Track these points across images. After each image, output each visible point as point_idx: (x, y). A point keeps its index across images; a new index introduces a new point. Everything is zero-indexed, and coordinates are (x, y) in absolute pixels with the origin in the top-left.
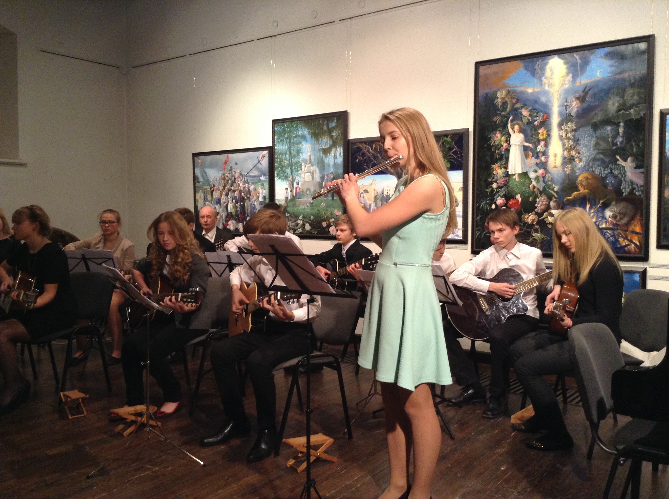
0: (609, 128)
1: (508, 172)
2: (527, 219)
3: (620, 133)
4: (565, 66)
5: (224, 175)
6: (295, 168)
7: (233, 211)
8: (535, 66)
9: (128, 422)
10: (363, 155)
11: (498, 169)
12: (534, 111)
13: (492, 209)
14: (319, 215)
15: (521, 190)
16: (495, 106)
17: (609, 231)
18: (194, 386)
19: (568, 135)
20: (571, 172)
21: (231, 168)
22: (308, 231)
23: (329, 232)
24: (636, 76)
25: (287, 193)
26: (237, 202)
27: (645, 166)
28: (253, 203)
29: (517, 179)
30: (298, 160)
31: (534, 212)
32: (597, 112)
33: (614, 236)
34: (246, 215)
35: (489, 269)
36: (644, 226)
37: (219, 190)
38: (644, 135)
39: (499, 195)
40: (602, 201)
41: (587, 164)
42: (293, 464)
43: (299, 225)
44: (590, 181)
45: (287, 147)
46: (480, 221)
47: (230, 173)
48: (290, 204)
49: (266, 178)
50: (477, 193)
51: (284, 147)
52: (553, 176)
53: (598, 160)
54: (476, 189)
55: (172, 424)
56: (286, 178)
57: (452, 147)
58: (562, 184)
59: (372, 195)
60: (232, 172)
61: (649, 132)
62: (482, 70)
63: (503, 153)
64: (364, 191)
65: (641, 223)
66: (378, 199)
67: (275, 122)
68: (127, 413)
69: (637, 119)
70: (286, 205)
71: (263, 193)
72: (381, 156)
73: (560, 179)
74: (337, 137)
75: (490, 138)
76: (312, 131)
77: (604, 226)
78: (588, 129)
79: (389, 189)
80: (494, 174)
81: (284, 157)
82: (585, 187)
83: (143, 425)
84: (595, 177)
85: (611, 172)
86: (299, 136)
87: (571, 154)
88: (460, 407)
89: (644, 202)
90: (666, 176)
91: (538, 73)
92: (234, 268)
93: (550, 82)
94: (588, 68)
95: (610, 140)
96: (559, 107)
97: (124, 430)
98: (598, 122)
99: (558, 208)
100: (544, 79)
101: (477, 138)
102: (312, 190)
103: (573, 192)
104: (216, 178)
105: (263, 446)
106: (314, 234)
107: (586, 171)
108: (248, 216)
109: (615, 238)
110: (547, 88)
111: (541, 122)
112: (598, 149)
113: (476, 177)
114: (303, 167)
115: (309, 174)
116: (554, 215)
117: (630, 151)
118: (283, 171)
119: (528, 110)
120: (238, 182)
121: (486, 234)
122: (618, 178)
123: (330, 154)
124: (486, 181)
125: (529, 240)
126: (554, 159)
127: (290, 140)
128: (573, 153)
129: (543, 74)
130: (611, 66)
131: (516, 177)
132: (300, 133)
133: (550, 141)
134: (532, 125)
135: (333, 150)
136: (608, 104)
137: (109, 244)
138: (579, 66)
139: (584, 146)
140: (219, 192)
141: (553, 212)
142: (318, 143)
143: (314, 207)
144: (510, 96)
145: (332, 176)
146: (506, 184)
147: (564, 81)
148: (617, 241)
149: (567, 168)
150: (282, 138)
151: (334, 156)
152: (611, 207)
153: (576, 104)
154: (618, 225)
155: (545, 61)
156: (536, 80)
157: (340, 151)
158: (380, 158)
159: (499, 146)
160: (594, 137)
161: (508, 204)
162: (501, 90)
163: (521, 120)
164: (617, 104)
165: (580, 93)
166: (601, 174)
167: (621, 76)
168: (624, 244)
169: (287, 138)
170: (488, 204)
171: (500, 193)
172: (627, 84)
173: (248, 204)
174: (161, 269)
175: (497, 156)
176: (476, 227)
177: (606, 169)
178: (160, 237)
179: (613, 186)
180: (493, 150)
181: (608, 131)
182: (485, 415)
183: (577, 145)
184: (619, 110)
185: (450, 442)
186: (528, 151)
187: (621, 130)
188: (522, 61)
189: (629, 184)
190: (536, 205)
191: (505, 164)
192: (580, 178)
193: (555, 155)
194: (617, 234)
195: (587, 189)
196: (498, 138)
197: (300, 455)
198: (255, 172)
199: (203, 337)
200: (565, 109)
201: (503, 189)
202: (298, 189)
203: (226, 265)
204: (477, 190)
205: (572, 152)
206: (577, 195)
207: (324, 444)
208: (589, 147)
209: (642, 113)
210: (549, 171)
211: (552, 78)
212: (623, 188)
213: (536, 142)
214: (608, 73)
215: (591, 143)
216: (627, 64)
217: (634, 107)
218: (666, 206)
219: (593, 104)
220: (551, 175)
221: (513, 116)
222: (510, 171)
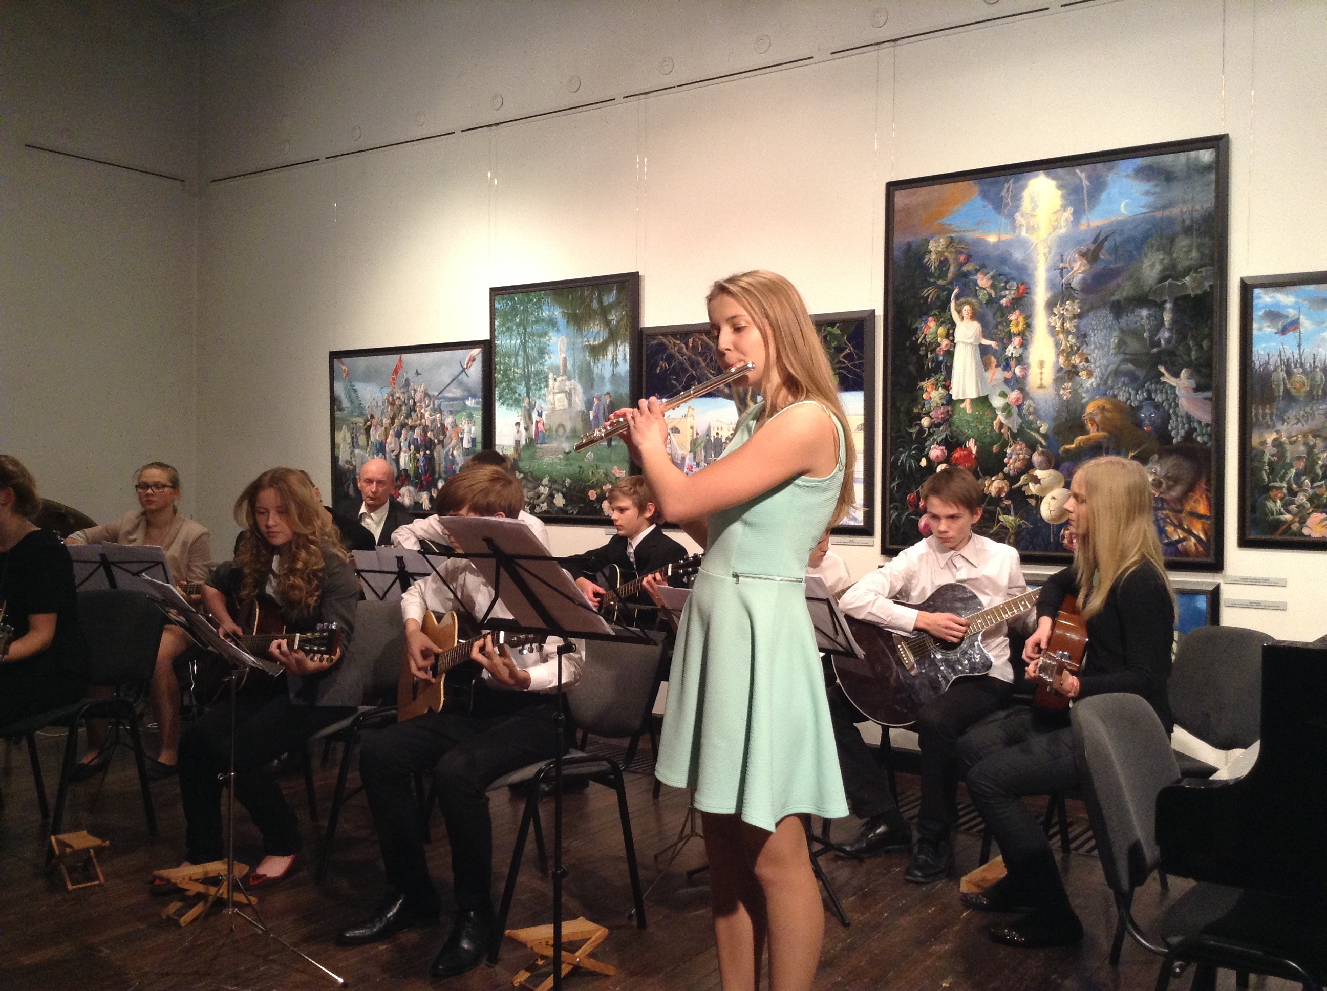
0: (1145, 313)
1: (951, 396)
2: (989, 487)
3: (1166, 323)
4: (1059, 193)
5: (392, 396)
6: (534, 384)
7: (410, 467)
8: (1001, 192)
9: (189, 897)
10: (670, 358)
11: (932, 390)
12: (1000, 279)
13: (920, 467)
14: (583, 476)
15: (976, 431)
16: (926, 268)
18: (325, 823)
19: (1065, 324)
20: (1072, 397)
21: (407, 383)
22: (559, 508)
23: (601, 509)
24: (1194, 213)
25: (518, 432)
26: (417, 450)
27: (1214, 386)
28: (450, 452)
29: (969, 410)
30: (541, 367)
31: (1001, 475)
34: (436, 476)
35: (915, 588)
36: (1213, 501)
37: (382, 426)
38: (1211, 329)
39: (934, 440)
40: (1132, 454)
41: (1102, 383)
42: (527, 980)
43: (543, 496)
44: (1108, 414)
45: (519, 341)
46: (898, 491)
47: (404, 393)
48: (523, 455)
49: (477, 403)
50: (891, 437)
51: (513, 342)
52: (1038, 404)
53: (1125, 374)
54: (889, 427)
55: (279, 900)
56: (517, 402)
57: (843, 345)
58: (1055, 419)
59: (686, 437)
60: (408, 391)
61: (1221, 321)
62: (900, 197)
63: (941, 358)
64: (672, 429)
65: (1207, 496)
66: (700, 445)
67: (496, 292)
68: (187, 878)
69: (1197, 296)
70: (516, 456)
71: (470, 432)
72: (705, 360)
73: (1051, 409)
74: (618, 322)
75: (917, 329)
76: (570, 312)
78: (1104, 314)
79: (720, 425)
80: (924, 399)
81: (513, 361)
82: (1100, 426)
83: (220, 903)
84: (1118, 407)
85: (1150, 398)
86: (543, 320)
87: (1073, 362)
88: (861, 860)
89: (1213, 456)
90: (1254, 406)
91: (1007, 204)
92: (411, 581)
93: (1031, 223)
94: (1103, 196)
95: (1146, 335)
96: (1048, 270)
97: (181, 913)
98: (1123, 302)
99: (1048, 465)
100: (1018, 217)
101: (890, 329)
102: (569, 426)
103: (1076, 436)
104: (377, 403)
105: (466, 945)
106: (572, 514)
107: (1101, 395)
108: (440, 477)
110: (1024, 233)
111: (1013, 299)
112: (1125, 354)
113: (889, 406)
114: (551, 382)
115: (563, 395)
116: (1040, 480)
117: (1185, 357)
118: (512, 389)
119: (989, 276)
120: (420, 411)
121: (909, 515)
122: (1161, 410)
123: (603, 356)
124: (909, 412)
125: (993, 528)
126: (1038, 370)
127: (525, 329)
128: (1076, 360)
129: (1017, 208)
130: (1147, 193)
131: (967, 406)
132: (545, 314)
133: (1031, 335)
134: (994, 305)
135: (611, 348)
136: (1141, 268)
137: (155, 532)
138: (1085, 193)
139: (1096, 347)
140: (381, 430)
141: (1039, 473)
142: (582, 333)
143: (572, 462)
144: (953, 250)
145: (608, 400)
146: (947, 420)
147: (1057, 220)
149: (1064, 389)
150: (510, 324)
151: (613, 360)
152: (1149, 465)
153: (1080, 265)
154: (1163, 500)
155: (1022, 182)
156: (1003, 219)
157: (623, 352)
158: (704, 364)
159: (934, 346)
161: (952, 458)
162: (936, 238)
163: (976, 296)
164: (1158, 267)
165: (1088, 245)
166: (1129, 402)
167: (1167, 213)
168: (1177, 538)
169: (519, 325)
170: (912, 456)
171: (935, 437)
172: (1178, 228)
173: (439, 453)
174: (260, 583)
175: (930, 364)
176: (891, 503)
177: (1139, 392)
178: (261, 520)
179: (1153, 423)
180: (922, 353)
181: (1142, 319)
182: (908, 878)
183: (1082, 345)
184: (1163, 279)
185: (841, 932)
186: (989, 356)
187: (1167, 317)
188: (977, 181)
189: (1185, 421)
190: (1006, 460)
191: (944, 380)
192: (1089, 409)
193: (1042, 364)
194: (1161, 518)
195: (1103, 430)
196: (931, 329)
197: (540, 962)
198: (454, 390)
199: (345, 723)
200: (1059, 277)
201: (941, 429)
202: (540, 425)
203: (395, 576)
204: (892, 429)
205: (1073, 358)
206: (1084, 441)
207: (589, 939)
208: (1106, 349)
209: (1207, 285)
210: (1031, 395)
211: (1035, 216)
212: (1173, 429)
213: (1004, 338)
214: (1142, 207)
215: (1109, 341)
216: (1177, 191)
217: (1191, 274)
218: (1256, 464)
219: (1113, 266)
220: (1034, 403)
221: (960, 288)
222: (955, 394)
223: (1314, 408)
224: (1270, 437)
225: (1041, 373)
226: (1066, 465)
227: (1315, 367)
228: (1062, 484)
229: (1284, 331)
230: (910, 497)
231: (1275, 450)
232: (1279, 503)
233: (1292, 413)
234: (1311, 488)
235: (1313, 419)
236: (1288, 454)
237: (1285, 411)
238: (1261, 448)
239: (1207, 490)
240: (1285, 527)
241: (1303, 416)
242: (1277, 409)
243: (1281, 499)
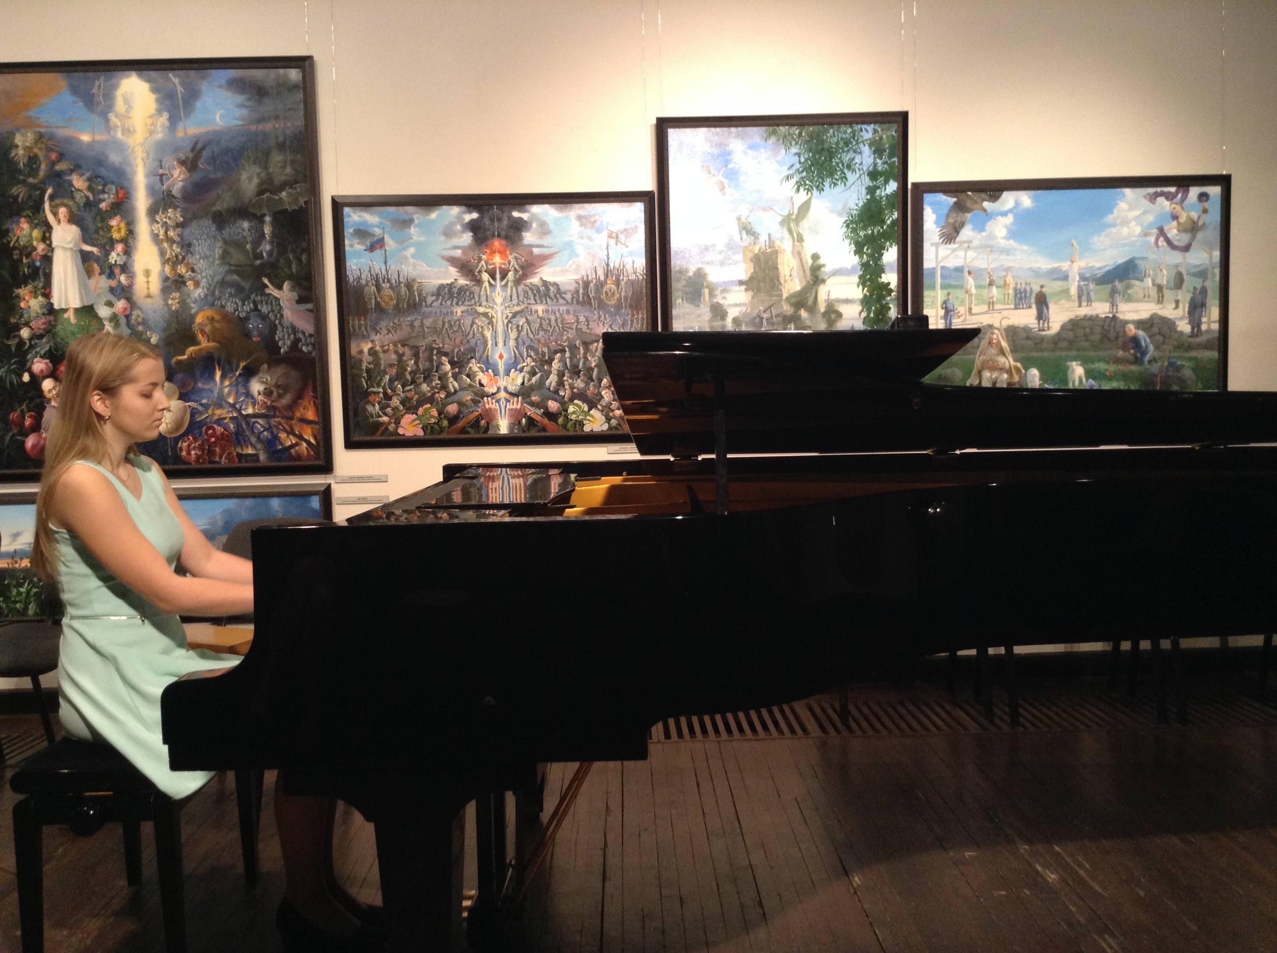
0: (246, 225)
1: (52, 304)
3: (267, 236)
4: (153, 97)
8: (92, 89)
11: (30, 299)
12: (97, 182)
13: (23, 383)
16: (12, 164)
17: (260, 421)
19: (169, 233)
20: (181, 307)
24: (287, 130)
29: (73, 320)
32: (220, 192)
33: (269, 429)
36: (320, 407)
38: (309, 244)
39: (37, 353)
40: (242, 364)
41: (210, 293)
44: (217, 325)
52: (147, 315)
53: (231, 285)
58: (165, 330)
61: (317, 236)
63: (38, 264)
65: (314, 403)
69: (294, 211)
73: (160, 320)
75: (8, 230)
77: (250, 411)
78: (207, 225)
80: (21, 308)
82: (211, 336)
84: (225, 317)
85: (256, 309)
87: (179, 271)
90: (351, 318)
91: (99, 103)
93: (126, 125)
94: (199, 104)
95: (248, 247)
96: (147, 176)
98: (224, 213)
100: (111, 116)
109: (272, 433)
110: (119, 135)
111: (112, 203)
112: (229, 264)
117: (286, 270)
119: (85, 177)
121: (13, 436)
122: (268, 321)
124: (5, 322)
126: (144, 279)
128: (182, 269)
129: (110, 107)
130: (241, 106)
131: (70, 315)
133: (134, 242)
134: (93, 209)
136: (239, 180)
138: (180, 100)
139: (201, 258)
144: (43, 146)
146: (50, 331)
147: (152, 124)
148: (275, 438)
149: (172, 299)
152: (260, 375)
153: (180, 173)
154: (274, 408)
155: (114, 81)
156: (97, 118)
159: (29, 250)
160: (218, 240)
162: (23, 131)
163: (72, 198)
164: (256, 181)
165: (187, 153)
166: (237, 313)
167: (260, 127)
168: (289, 443)
170: (14, 371)
171: (38, 349)
172: (272, 143)
175: (26, 270)
177: (246, 303)
179: (260, 334)
180: (15, 257)
181: (244, 230)
183: (187, 253)
184: (261, 192)
186: (92, 262)
187: (267, 230)
188: (65, 74)
191: (44, 287)
192: (199, 319)
193: (147, 273)
194: (274, 426)
195: (214, 341)
196: (24, 231)
200: (159, 184)
201: (44, 340)
205: (179, 267)
206: (195, 352)
208: (211, 260)
209: (302, 201)
210: (139, 305)
211: (129, 118)
212: (280, 340)
213: (106, 243)
214: (237, 119)
215: (214, 252)
216: (268, 106)
217: (287, 188)
218: (355, 371)
219: (212, 176)
220: (143, 313)
221: (53, 188)
222: (57, 302)
223: (401, 319)
224: (366, 347)
225: (148, 282)
226: (179, 376)
227: (400, 282)
228: (177, 396)
229: (371, 248)
230: (13, 416)
231: (371, 359)
232: (377, 407)
233: (383, 324)
234: (403, 392)
235: (401, 329)
236: (382, 362)
237: (377, 323)
238: (359, 356)
239: (313, 396)
240: (383, 428)
241: (393, 327)
242: (371, 321)
243: (379, 403)
